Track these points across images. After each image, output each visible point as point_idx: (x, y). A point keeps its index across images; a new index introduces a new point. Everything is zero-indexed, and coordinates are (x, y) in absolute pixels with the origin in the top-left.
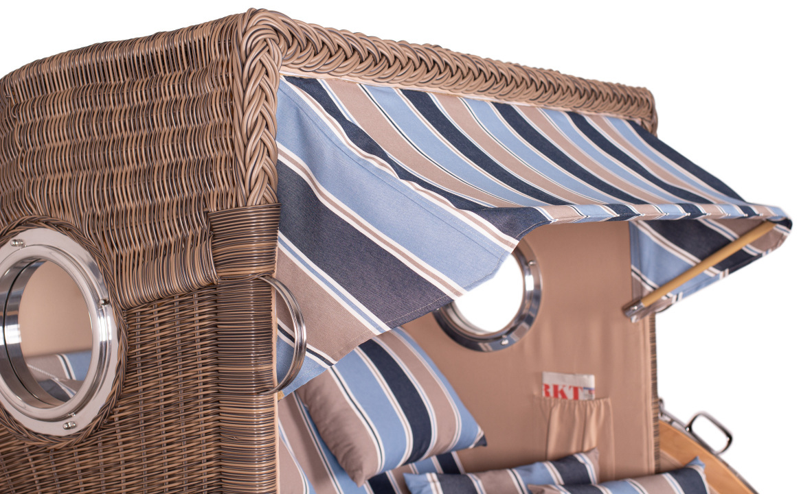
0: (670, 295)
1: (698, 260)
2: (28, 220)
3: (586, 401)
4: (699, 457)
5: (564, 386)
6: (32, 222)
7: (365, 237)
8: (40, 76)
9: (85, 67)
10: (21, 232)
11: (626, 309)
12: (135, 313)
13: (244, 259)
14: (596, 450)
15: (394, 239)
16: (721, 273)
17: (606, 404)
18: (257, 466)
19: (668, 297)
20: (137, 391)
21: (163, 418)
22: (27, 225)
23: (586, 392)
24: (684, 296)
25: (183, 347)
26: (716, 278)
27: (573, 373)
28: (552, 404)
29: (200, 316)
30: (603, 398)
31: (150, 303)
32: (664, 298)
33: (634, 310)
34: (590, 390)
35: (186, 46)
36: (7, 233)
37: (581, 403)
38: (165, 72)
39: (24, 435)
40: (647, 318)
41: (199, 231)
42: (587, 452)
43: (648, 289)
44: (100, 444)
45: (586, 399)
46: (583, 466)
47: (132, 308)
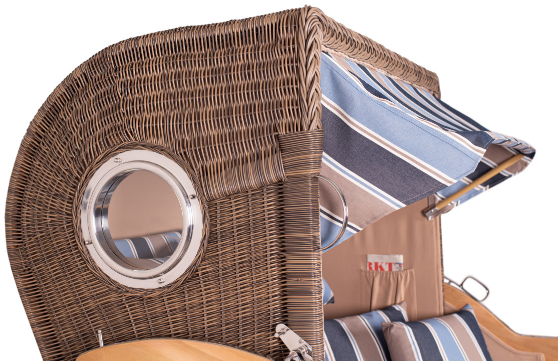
0: (453, 202)
1: (471, 181)
2: (127, 145)
3: (398, 272)
4: (469, 304)
5: (382, 263)
6: (130, 146)
7: (384, 149)
8: (136, 49)
9: (175, 43)
10: (121, 153)
11: (424, 213)
12: (216, 204)
13: (306, 164)
14: (405, 303)
15: (406, 150)
16: (484, 188)
17: (411, 273)
18: (314, 297)
19: (452, 204)
20: (218, 255)
21: (237, 271)
22: (126, 148)
23: (398, 266)
24: (461, 203)
25: (254, 224)
26: (481, 191)
27: (389, 255)
28: (374, 275)
29: (269, 202)
30: (409, 269)
31: (228, 196)
32: (449, 204)
33: (431, 212)
34: (400, 264)
35: (257, 29)
36: (109, 153)
37: (394, 273)
38: (239, 45)
39: (123, 290)
40: (438, 217)
41: (269, 147)
42: (400, 304)
43: (439, 199)
44: (186, 292)
45: (397, 270)
46: (399, 313)
47: (215, 200)
